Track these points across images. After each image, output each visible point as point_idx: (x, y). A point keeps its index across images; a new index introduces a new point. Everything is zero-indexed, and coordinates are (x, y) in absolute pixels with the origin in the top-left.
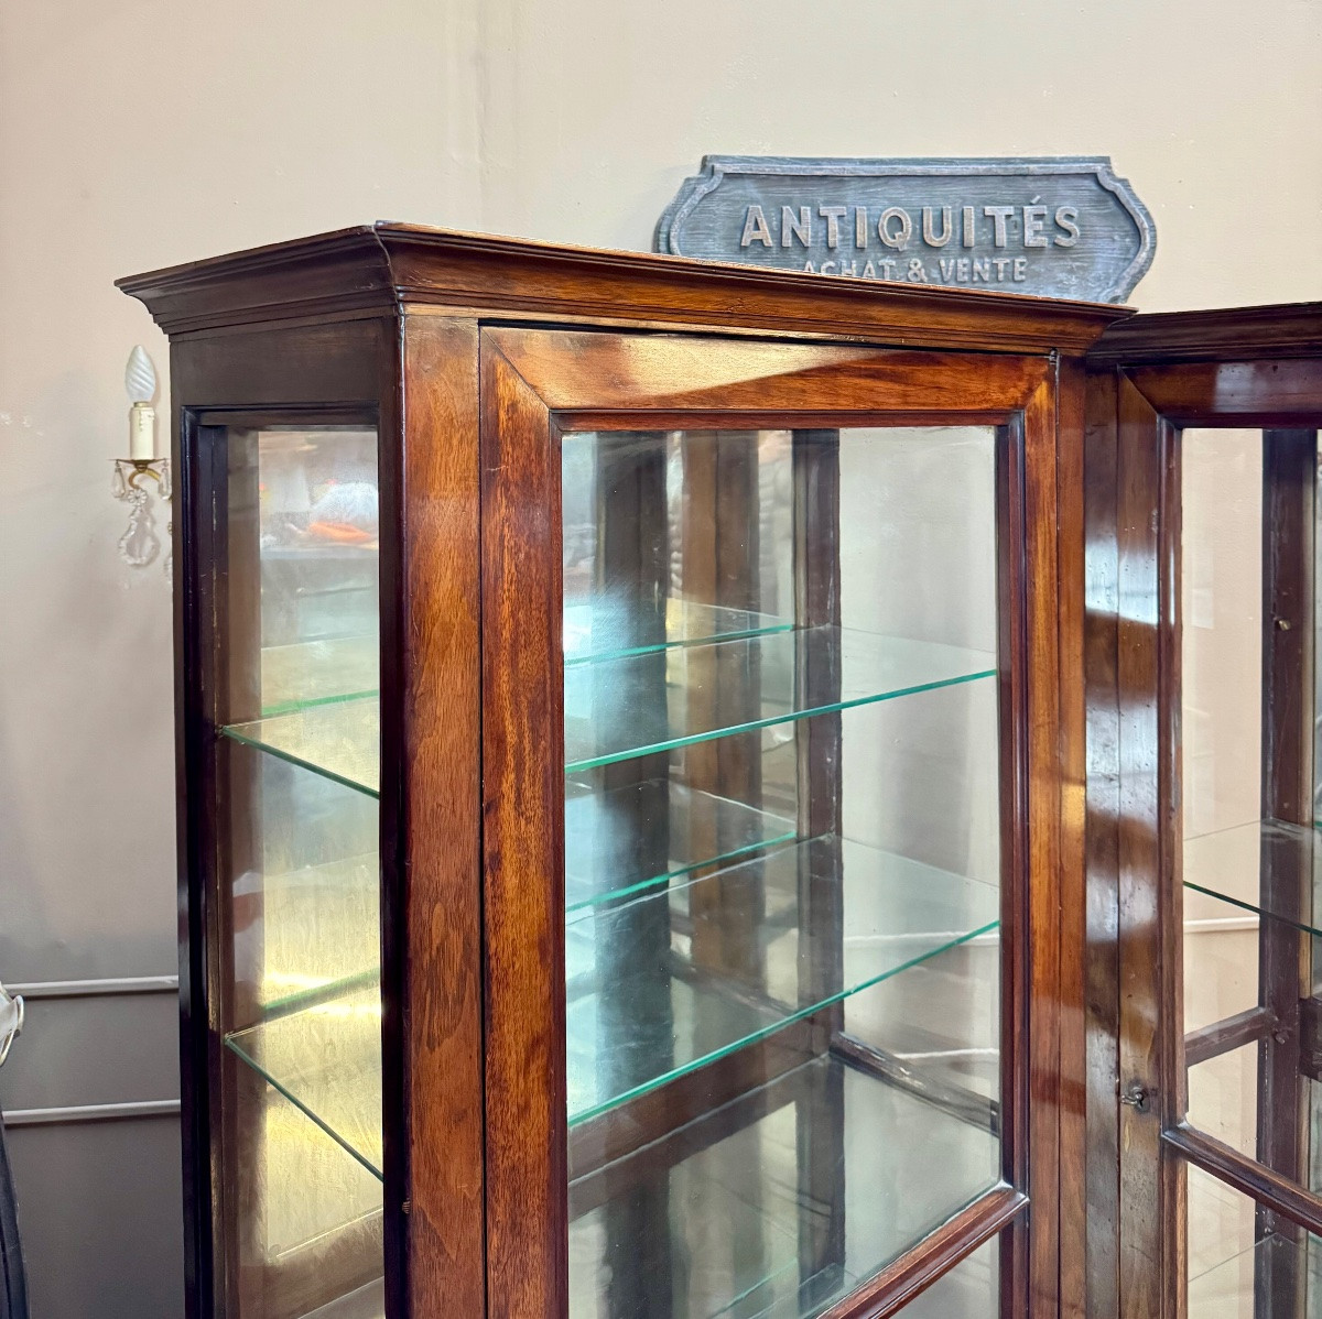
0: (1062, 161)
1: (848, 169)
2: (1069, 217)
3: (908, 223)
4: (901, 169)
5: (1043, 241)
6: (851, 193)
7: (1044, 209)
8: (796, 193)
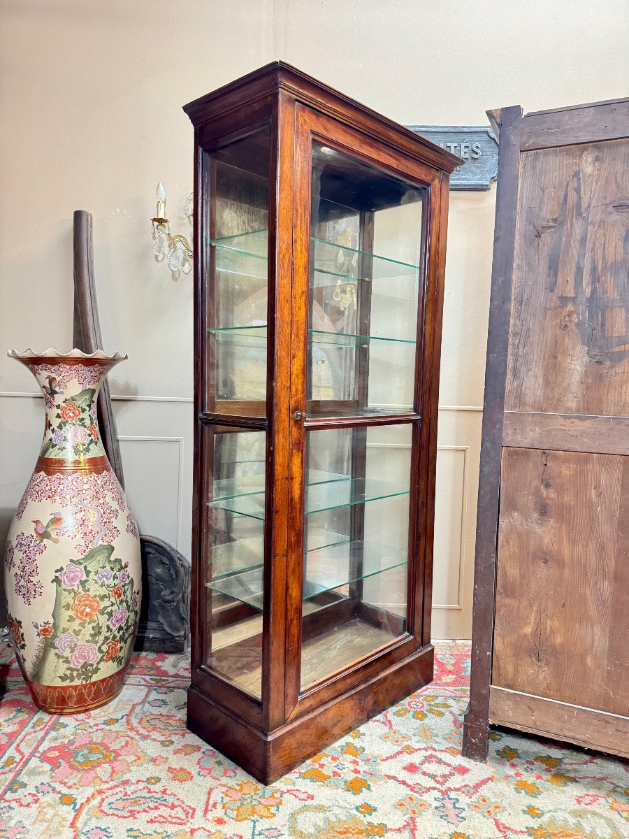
0: (476, 127)
2: (477, 147)
5: (467, 156)
7: (467, 144)
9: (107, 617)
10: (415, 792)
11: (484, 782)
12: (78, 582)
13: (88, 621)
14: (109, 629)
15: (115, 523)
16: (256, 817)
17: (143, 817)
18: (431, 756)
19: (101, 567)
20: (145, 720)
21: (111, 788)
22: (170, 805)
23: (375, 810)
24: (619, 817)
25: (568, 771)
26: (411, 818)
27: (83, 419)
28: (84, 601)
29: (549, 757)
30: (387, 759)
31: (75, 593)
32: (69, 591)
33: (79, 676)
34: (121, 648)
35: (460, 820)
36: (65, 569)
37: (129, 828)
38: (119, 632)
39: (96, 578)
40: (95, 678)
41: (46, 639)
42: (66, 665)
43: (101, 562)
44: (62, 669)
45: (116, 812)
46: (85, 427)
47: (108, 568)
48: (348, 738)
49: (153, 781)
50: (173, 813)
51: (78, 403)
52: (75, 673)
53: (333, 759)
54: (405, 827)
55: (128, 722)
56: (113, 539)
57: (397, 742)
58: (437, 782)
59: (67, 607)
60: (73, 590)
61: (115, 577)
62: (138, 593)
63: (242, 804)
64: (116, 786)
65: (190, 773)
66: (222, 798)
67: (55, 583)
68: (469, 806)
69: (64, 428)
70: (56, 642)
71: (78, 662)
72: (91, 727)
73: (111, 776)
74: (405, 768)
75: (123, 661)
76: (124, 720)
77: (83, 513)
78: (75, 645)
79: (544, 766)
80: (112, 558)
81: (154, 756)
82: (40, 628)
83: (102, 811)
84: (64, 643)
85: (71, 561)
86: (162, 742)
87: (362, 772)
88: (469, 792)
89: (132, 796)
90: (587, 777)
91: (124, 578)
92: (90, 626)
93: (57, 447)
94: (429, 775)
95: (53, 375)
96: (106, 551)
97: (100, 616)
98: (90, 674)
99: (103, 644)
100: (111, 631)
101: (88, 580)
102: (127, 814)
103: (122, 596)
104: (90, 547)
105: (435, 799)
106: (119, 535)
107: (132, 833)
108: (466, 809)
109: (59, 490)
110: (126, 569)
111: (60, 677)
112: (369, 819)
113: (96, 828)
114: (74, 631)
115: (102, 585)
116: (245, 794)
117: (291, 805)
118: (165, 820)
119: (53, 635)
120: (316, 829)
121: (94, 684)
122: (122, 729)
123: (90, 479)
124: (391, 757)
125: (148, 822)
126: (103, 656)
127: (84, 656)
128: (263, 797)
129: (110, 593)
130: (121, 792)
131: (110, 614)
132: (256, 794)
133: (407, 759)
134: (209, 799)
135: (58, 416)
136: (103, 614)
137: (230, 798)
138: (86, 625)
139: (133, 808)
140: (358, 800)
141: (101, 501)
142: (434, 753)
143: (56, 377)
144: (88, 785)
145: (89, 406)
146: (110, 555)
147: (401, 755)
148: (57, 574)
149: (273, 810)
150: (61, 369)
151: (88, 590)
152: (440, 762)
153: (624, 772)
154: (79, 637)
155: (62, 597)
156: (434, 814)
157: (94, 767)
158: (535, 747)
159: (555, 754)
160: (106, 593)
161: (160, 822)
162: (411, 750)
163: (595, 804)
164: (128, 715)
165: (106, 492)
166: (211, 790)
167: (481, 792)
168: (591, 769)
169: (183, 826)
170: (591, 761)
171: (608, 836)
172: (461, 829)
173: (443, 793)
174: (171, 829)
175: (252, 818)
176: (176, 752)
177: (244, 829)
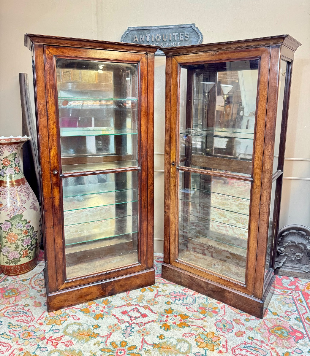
0: (186, 25)
1: (151, 28)
2: (187, 35)
3: (160, 37)
4: (159, 28)
5: (183, 39)
6: (151, 32)
7: (183, 33)
8: (142, 33)
9: (21, 241)
10: (119, 322)
11: (150, 322)
12: (8, 228)
13: (13, 243)
15: (24, 205)
17: (16, 319)
18: (136, 308)
19: (17, 223)
20: (37, 281)
21: (11, 307)
22: (27, 315)
23: (99, 327)
24: (196, 344)
25: (189, 322)
26: (111, 333)
27: (12, 165)
28: (11, 235)
29: (186, 314)
30: (118, 307)
32: (5, 232)
33: (12, 262)
34: (30, 253)
35: (129, 336)
36: (3, 223)
37: (9, 322)
38: (27, 247)
39: (16, 227)
40: (19, 263)
42: (7, 258)
43: (17, 221)
44: (6, 260)
45: (8, 316)
46: (13, 168)
47: (21, 223)
48: (108, 298)
49: (26, 306)
50: (27, 319)
51: (9, 159)
52: (11, 261)
53: (97, 305)
54: (106, 336)
55: (30, 281)
56: (23, 212)
57: (126, 300)
58: (131, 319)
59: (5, 237)
60: (6, 231)
61: (24, 227)
62: (37, 232)
63: (52, 318)
64: (13, 306)
65: (41, 304)
66: (47, 315)
68: (137, 331)
69: (4, 169)
70: (2, 250)
71: (11, 257)
72: (16, 282)
73: (14, 302)
74: (122, 312)
75: (31, 257)
78: (9, 251)
79: (180, 318)
80: (22, 219)
81: (32, 296)
83: (4, 315)
84: (5, 251)
85: (5, 220)
86: (38, 291)
87: (104, 312)
88: (141, 325)
89: (16, 311)
90: (195, 326)
91: (28, 227)
92: (14, 245)
93: (2, 176)
96: (20, 217)
97: (18, 241)
98: (17, 262)
99: (20, 251)
100: (24, 246)
101: (12, 228)
102: (11, 317)
103: (28, 234)
104: (13, 215)
105: (125, 327)
106: (26, 210)
107: (9, 324)
108: (135, 332)
109: (2, 193)
110: (29, 223)
111: (6, 262)
112: (95, 331)
114: (8, 246)
115: (18, 230)
117: (70, 320)
118: (23, 321)
119: (1, 247)
120: (73, 332)
121: (19, 265)
122: (27, 284)
123: (14, 188)
124: (120, 307)
125: (17, 321)
126: (21, 256)
127: (13, 255)
128: (62, 317)
129: (22, 232)
132: (60, 315)
133: (125, 308)
134: (42, 315)
135: (2, 164)
136: (19, 240)
137: (50, 316)
139: (14, 315)
140: (95, 322)
141: (19, 197)
144: (4, 304)
145: (14, 159)
146: (21, 218)
148: (0, 225)
149: (62, 322)
151: (13, 232)
152: (138, 311)
153: (214, 325)
154: (11, 249)
155: (3, 234)
156: (120, 332)
157: (10, 298)
158: (182, 310)
159: (189, 314)
160: (20, 232)
161: (21, 321)
162: (129, 305)
163: (189, 337)
164: (32, 278)
165: (21, 193)
166: (45, 311)
167: (146, 326)
168: (200, 323)
169: (27, 324)
170: (202, 319)
171: (184, 352)
172: (126, 340)
173: (130, 324)
174: (23, 324)
175: (53, 324)
176: (41, 295)
177: (47, 328)
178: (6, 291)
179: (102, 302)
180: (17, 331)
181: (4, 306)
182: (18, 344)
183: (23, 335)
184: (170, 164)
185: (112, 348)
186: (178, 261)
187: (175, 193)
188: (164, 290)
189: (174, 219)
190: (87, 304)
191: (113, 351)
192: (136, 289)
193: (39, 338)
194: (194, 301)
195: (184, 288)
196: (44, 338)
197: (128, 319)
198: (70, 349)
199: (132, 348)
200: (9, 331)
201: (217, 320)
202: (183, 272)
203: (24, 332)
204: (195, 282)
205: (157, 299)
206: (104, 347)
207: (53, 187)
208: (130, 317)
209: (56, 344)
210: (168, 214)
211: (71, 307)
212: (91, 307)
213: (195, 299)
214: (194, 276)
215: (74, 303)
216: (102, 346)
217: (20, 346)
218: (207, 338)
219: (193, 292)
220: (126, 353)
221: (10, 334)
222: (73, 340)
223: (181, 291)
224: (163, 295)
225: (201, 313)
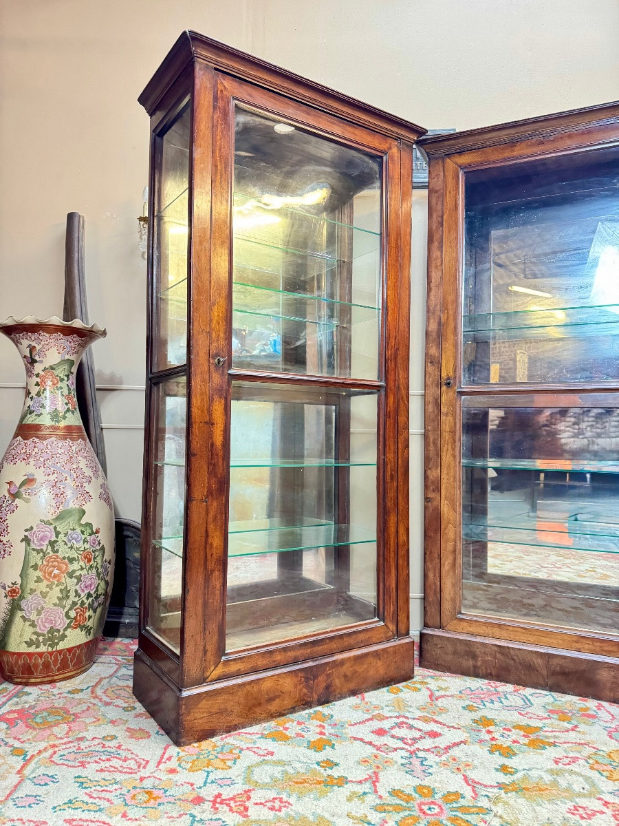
9: (76, 581)
10: (381, 751)
11: (456, 744)
12: (47, 542)
13: (56, 583)
14: (77, 594)
15: (88, 488)
16: (210, 769)
17: (94, 766)
18: (403, 723)
19: (71, 529)
20: (110, 690)
21: (65, 744)
22: (123, 758)
23: (337, 765)
24: (599, 775)
25: (547, 737)
26: (375, 772)
27: (61, 388)
28: (52, 562)
29: (528, 725)
30: (356, 724)
31: (44, 553)
32: (38, 552)
33: (44, 642)
34: (90, 617)
35: (427, 775)
36: (35, 529)
37: (76, 776)
38: (87, 599)
39: (65, 539)
40: (62, 646)
41: (13, 600)
42: (32, 629)
43: (71, 525)
44: (28, 633)
45: (66, 763)
46: (63, 395)
47: (79, 531)
48: (319, 708)
49: (109, 738)
50: (125, 765)
51: (57, 372)
52: (41, 639)
53: (299, 723)
54: (366, 780)
55: (92, 692)
56: (84, 503)
57: (368, 711)
58: (405, 743)
59: (35, 567)
60: (42, 550)
61: (85, 541)
62: (109, 563)
63: (197, 758)
64: (70, 742)
65: (147, 733)
66: (178, 753)
67: (24, 542)
68: (437, 764)
69: (42, 396)
70: (23, 604)
71: (45, 626)
72: (54, 695)
73: (68, 733)
74: (373, 732)
75: (92, 631)
76: (90, 689)
77: (55, 475)
78: (42, 608)
79: (522, 733)
80: (83, 522)
81: (114, 719)
82: (8, 589)
83: (52, 761)
84: (31, 605)
85: (41, 521)
86: (124, 708)
87: (327, 734)
88: (439, 752)
89: (85, 750)
90: (568, 743)
91: (94, 543)
92: (58, 589)
93: (35, 413)
94: (398, 738)
95: (33, 344)
96: (77, 515)
97: (68, 579)
98: (56, 641)
99: (70, 609)
100: (79, 596)
101: (58, 541)
102: (77, 764)
103: (92, 562)
104: (61, 508)
105: (402, 757)
106: (91, 500)
107: (79, 780)
108: (434, 765)
109: (34, 453)
110: (97, 535)
111: (26, 642)
112: (329, 772)
113: (43, 775)
114: (41, 593)
115: (71, 548)
116: (202, 750)
117: (248, 758)
118: (116, 770)
119: (20, 596)
120: (272, 779)
121: (60, 652)
122: (86, 697)
123: (65, 444)
124: (360, 723)
125: (97, 771)
126: (71, 622)
127: (51, 620)
128: (221, 753)
129: (80, 556)
130: (75, 746)
131: (79, 579)
132: (214, 750)
133: (376, 725)
134: (164, 753)
135: (37, 384)
136: (71, 577)
137: (186, 753)
138: (54, 586)
139: (84, 759)
140: (321, 756)
141: (74, 466)
142: (405, 720)
143: (36, 346)
144: (43, 740)
145: (68, 376)
146: (80, 519)
147: (370, 722)
148: (27, 534)
149: (229, 763)
150: (41, 338)
151: (57, 551)
152: (411, 727)
153: (608, 738)
154: (47, 600)
155: (31, 557)
156: (399, 770)
157: (52, 726)
158: (514, 717)
159: (534, 723)
160: (75, 556)
161: (109, 771)
162: (381, 718)
163: (573, 764)
164: (94, 687)
165: (80, 458)
166: (168, 746)
167: (451, 752)
168: (572, 736)
169: (133, 775)
170: (573, 730)
171: (585, 792)
172: (426, 782)
173: (411, 753)
174: (119, 777)
175: (206, 769)
176: (137, 716)
177: (198, 778)
178: (35, 715)
179: (310, 717)
180: (112, 792)
181: (42, 745)
182: (129, 819)
183: (133, 797)
184: (439, 385)
185: (404, 804)
186: (465, 617)
187: (453, 450)
188: (443, 687)
189: (451, 513)
190: (273, 723)
191: (409, 809)
192: (375, 690)
193: (187, 800)
194: (527, 702)
195: (486, 681)
196: (199, 800)
197: (401, 745)
198: (288, 816)
199: (454, 797)
200: (86, 794)
201: (610, 729)
202: (478, 639)
203: (133, 792)
204: (513, 660)
205: (440, 703)
206: (378, 801)
207: (212, 398)
208: (402, 739)
209: (242, 808)
210: (435, 503)
211: (236, 732)
212: (288, 728)
213: (527, 698)
214: (510, 646)
215: (241, 720)
216: (371, 800)
217: (138, 822)
218: (614, 761)
219: (509, 687)
220: (444, 808)
221: (92, 800)
222: (285, 798)
223: (484, 687)
224: (448, 696)
225: (560, 720)
